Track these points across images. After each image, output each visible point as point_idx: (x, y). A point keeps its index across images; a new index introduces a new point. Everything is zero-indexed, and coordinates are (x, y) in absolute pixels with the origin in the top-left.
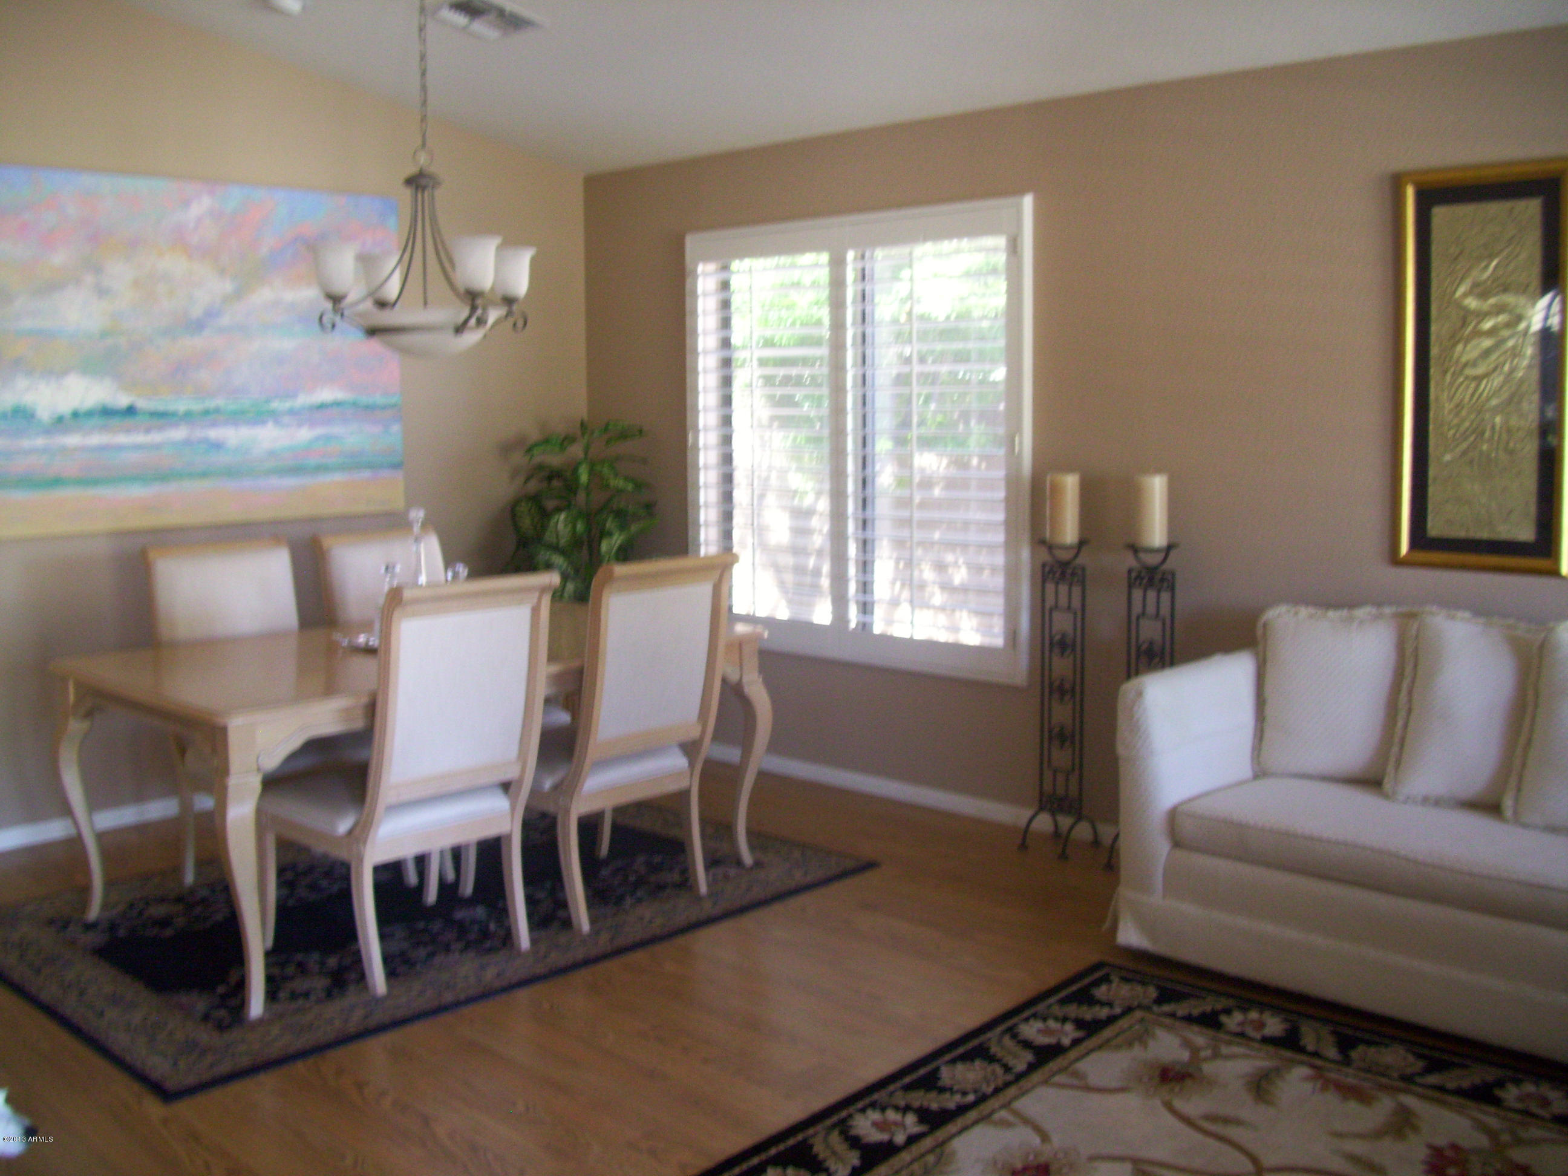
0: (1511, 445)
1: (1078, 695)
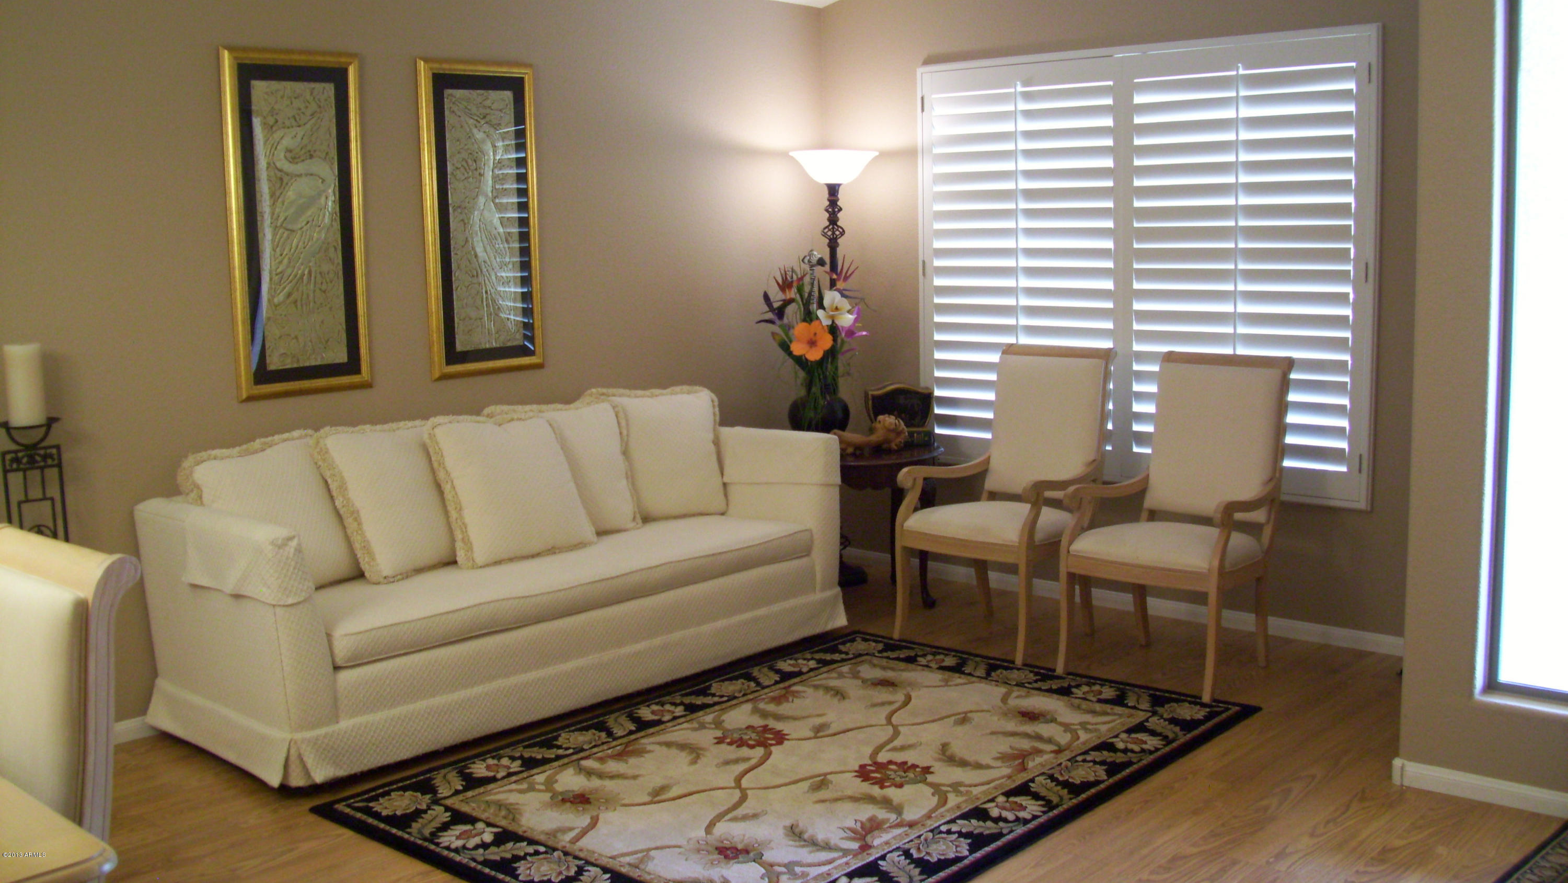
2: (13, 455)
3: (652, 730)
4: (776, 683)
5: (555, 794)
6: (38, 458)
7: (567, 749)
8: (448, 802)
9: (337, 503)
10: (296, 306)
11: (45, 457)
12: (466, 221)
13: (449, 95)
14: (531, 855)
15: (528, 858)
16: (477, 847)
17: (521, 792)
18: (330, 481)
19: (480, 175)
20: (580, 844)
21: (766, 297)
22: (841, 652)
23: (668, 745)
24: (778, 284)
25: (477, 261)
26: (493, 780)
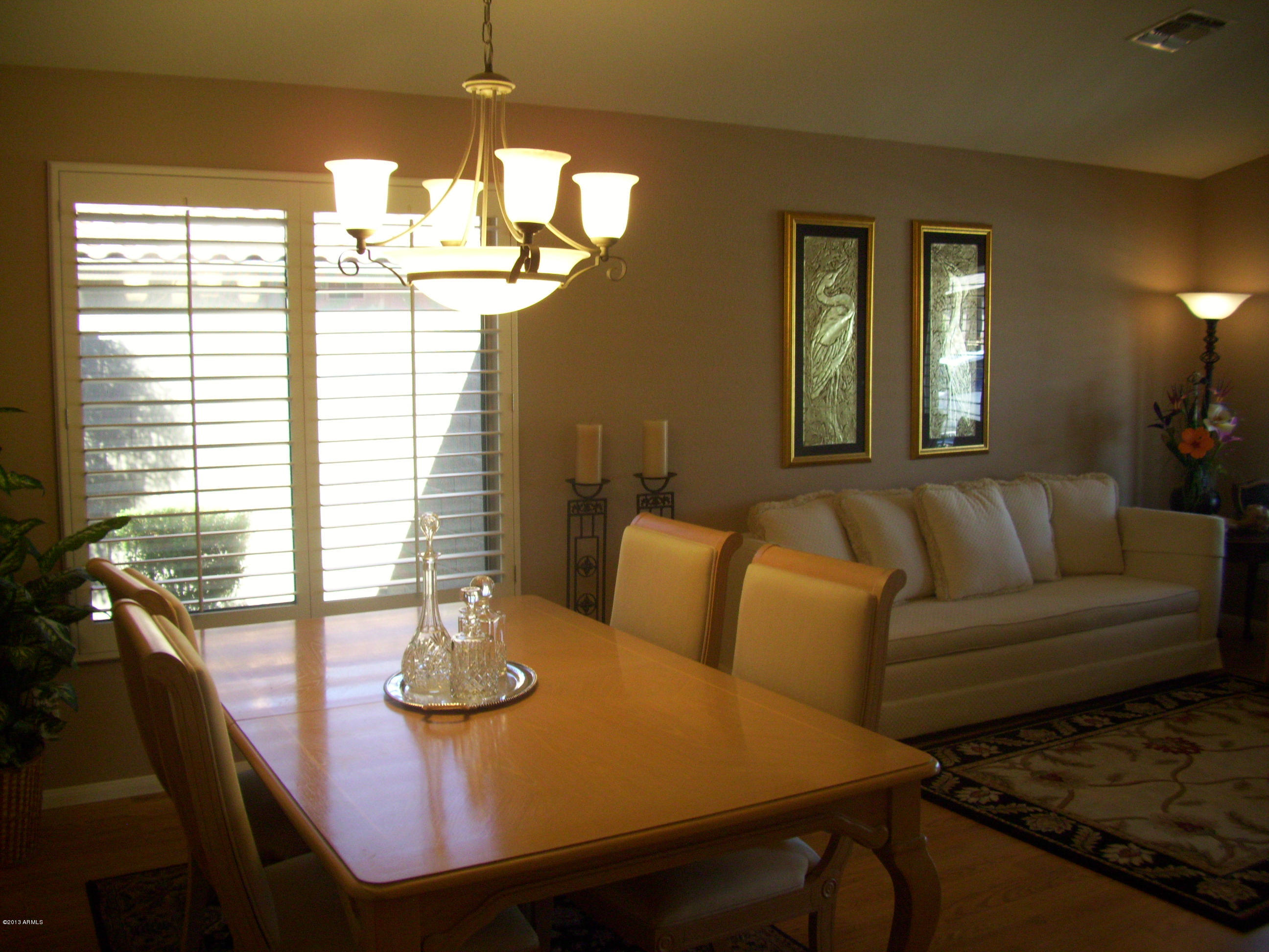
0: (845, 386)
1: (600, 608)
2: (644, 497)
3: (1090, 734)
4: (1176, 708)
5: (1033, 773)
6: (660, 501)
7: (1029, 741)
8: (955, 770)
9: (854, 546)
10: (825, 400)
11: (664, 500)
12: (941, 342)
13: (934, 248)
14: (1032, 813)
15: (1031, 815)
16: (988, 804)
17: (1005, 768)
18: (849, 530)
19: (953, 308)
20: (1066, 809)
21: (1156, 408)
22: (1221, 689)
23: (1108, 745)
24: (1169, 397)
25: (947, 371)
26: (980, 758)
